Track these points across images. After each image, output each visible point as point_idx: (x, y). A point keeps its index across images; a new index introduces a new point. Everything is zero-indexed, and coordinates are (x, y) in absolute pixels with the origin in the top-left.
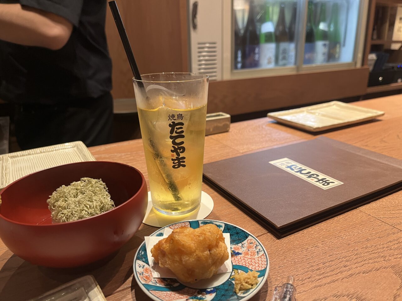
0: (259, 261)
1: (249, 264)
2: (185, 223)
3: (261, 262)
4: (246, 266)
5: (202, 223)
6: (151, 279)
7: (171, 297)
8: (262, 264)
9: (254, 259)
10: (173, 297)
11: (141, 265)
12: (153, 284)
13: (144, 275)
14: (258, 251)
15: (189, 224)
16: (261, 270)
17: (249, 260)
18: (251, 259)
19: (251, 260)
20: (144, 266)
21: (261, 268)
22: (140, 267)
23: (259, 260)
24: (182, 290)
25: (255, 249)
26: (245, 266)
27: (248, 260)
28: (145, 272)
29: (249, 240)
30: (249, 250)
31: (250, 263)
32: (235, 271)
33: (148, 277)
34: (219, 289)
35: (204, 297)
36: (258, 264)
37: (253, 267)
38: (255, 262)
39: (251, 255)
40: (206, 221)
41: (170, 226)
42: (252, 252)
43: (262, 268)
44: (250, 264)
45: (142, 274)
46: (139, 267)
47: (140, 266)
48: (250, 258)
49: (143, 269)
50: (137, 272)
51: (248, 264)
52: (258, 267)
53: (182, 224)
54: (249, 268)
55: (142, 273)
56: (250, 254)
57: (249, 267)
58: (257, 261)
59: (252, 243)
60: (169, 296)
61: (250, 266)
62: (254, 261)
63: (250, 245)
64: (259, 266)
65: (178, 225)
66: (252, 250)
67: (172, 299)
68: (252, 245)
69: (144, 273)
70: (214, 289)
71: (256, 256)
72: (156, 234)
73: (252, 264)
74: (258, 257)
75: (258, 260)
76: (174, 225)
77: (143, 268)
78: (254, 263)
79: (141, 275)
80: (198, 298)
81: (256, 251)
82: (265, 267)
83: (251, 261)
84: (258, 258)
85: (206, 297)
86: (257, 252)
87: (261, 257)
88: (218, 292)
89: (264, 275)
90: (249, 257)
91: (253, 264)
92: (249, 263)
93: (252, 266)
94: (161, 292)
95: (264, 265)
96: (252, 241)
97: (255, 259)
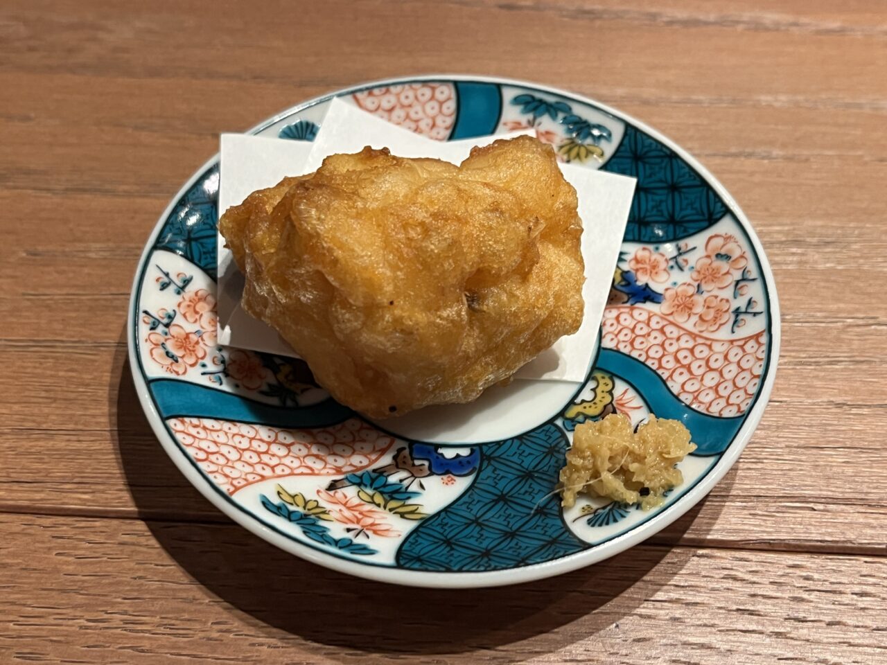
0: (730, 363)
1: (677, 360)
2: (433, 89)
3: (734, 368)
4: (660, 367)
5: (517, 101)
6: (200, 354)
7: (265, 458)
8: (734, 384)
9: (710, 347)
10: (274, 461)
11: (173, 276)
12: (205, 381)
13: (173, 330)
14: (743, 309)
15: (453, 95)
16: (720, 418)
17: (683, 344)
18: (694, 336)
19: (690, 345)
20: (187, 282)
21: (723, 402)
22: (164, 287)
23: (731, 357)
24: (330, 429)
25: (728, 293)
26: (654, 367)
27: (678, 339)
28: (184, 315)
29: (716, 236)
30: (704, 287)
31: (685, 362)
32: (602, 382)
33: (194, 338)
34: (494, 459)
35: (414, 488)
36: (715, 375)
37: (688, 387)
38: (708, 361)
39: (701, 317)
40: (538, 95)
41: (359, 95)
42: (715, 303)
43: (728, 404)
44: (683, 366)
45: (167, 326)
46: (158, 286)
47: (166, 280)
48: (690, 333)
49: (178, 299)
50: (142, 315)
51: (671, 358)
52: (712, 395)
53: (419, 93)
54: (669, 384)
55: (165, 321)
56: (699, 309)
57: (671, 376)
58: (721, 357)
59: (728, 257)
60: (259, 454)
61: (676, 376)
62: (706, 353)
63: (717, 263)
64: (716, 389)
65: (398, 95)
66: (716, 292)
67: (268, 472)
68: (724, 266)
69: (178, 320)
70: (472, 452)
71: (724, 334)
73: (688, 368)
74: (732, 342)
75: (726, 357)
76: (376, 91)
77: (180, 290)
78: (703, 363)
79: (161, 329)
80: (385, 485)
81: (735, 304)
82: (744, 408)
83: (692, 350)
84: (727, 345)
85: (422, 486)
86: (737, 312)
87: (742, 347)
88: (488, 472)
89: (721, 454)
90: (689, 326)
91: (694, 367)
92: (681, 355)
93: (686, 376)
94: (226, 426)
95: (741, 393)
96: (731, 245)
97: (717, 347)
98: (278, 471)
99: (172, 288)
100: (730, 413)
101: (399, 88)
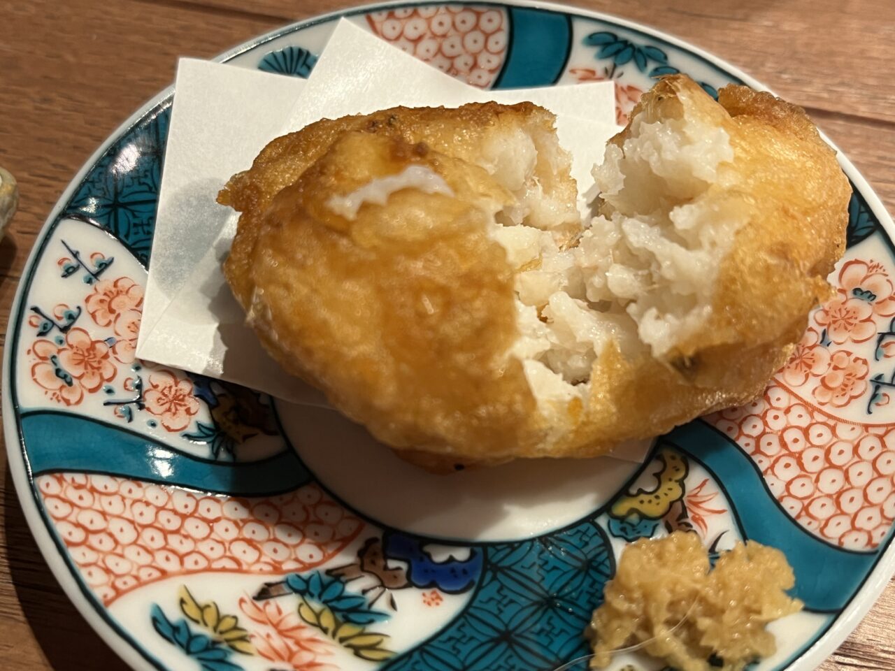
0: (861, 460)
1: (784, 445)
2: (478, 15)
3: (866, 469)
4: (758, 450)
5: (592, 40)
6: (107, 375)
7: (174, 541)
8: (865, 496)
9: (833, 430)
10: (187, 546)
11: (84, 257)
12: (107, 415)
13: (74, 337)
14: (887, 379)
15: (505, 25)
16: (839, 548)
17: (793, 419)
18: (810, 409)
19: (804, 422)
20: (104, 266)
21: (845, 523)
22: (69, 272)
23: (863, 450)
25: (867, 351)
26: (749, 450)
27: (787, 411)
28: (93, 315)
29: (857, 262)
30: (832, 337)
31: (795, 448)
32: (670, 463)
33: (102, 349)
34: (501, 570)
35: (381, 605)
36: (838, 475)
37: (796, 489)
38: (828, 452)
39: (823, 381)
40: (623, 35)
41: (375, 16)
42: (846, 362)
43: (854, 528)
44: (791, 454)
45: (65, 330)
46: (61, 271)
47: (74, 262)
48: (805, 404)
49: (88, 290)
50: (28, 313)
51: (775, 441)
52: (830, 509)
53: (458, 19)
54: (769, 479)
55: (64, 323)
56: (822, 369)
57: (772, 467)
58: (848, 449)
59: (872, 296)
60: (165, 533)
61: (779, 469)
62: (827, 437)
63: (854, 303)
64: (837, 498)
65: (429, 20)
66: (849, 346)
67: (173, 565)
68: (865, 309)
69: (83, 321)
70: (473, 554)
71: (856, 412)
72: (266, 51)
73: (799, 458)
74: (867, 427)
75: (855, 450)
76: (399, 13)
77: (93, 278)
78: (821, 454)
79: (54, 334)
80: (340, 597)
81: (876, 369)
82: (878, 539)
83: (806, 431)
84: (858, 431)
85: (393, 604)
86: (878, 382)
87: (881, 438)
88: (490, 590)
89: (837, 613)
90: (805, 392)
91: (807, 458)
92: (789, 436)
93: (794, 471)
94: (126, 486)
95: (875, 513)
96: (877, 279)
97: (843, 431)
98: (189, 563)
99: (81, 274)
100: (855, 543)
101: (432, 10)
